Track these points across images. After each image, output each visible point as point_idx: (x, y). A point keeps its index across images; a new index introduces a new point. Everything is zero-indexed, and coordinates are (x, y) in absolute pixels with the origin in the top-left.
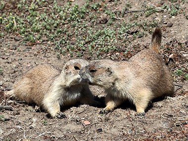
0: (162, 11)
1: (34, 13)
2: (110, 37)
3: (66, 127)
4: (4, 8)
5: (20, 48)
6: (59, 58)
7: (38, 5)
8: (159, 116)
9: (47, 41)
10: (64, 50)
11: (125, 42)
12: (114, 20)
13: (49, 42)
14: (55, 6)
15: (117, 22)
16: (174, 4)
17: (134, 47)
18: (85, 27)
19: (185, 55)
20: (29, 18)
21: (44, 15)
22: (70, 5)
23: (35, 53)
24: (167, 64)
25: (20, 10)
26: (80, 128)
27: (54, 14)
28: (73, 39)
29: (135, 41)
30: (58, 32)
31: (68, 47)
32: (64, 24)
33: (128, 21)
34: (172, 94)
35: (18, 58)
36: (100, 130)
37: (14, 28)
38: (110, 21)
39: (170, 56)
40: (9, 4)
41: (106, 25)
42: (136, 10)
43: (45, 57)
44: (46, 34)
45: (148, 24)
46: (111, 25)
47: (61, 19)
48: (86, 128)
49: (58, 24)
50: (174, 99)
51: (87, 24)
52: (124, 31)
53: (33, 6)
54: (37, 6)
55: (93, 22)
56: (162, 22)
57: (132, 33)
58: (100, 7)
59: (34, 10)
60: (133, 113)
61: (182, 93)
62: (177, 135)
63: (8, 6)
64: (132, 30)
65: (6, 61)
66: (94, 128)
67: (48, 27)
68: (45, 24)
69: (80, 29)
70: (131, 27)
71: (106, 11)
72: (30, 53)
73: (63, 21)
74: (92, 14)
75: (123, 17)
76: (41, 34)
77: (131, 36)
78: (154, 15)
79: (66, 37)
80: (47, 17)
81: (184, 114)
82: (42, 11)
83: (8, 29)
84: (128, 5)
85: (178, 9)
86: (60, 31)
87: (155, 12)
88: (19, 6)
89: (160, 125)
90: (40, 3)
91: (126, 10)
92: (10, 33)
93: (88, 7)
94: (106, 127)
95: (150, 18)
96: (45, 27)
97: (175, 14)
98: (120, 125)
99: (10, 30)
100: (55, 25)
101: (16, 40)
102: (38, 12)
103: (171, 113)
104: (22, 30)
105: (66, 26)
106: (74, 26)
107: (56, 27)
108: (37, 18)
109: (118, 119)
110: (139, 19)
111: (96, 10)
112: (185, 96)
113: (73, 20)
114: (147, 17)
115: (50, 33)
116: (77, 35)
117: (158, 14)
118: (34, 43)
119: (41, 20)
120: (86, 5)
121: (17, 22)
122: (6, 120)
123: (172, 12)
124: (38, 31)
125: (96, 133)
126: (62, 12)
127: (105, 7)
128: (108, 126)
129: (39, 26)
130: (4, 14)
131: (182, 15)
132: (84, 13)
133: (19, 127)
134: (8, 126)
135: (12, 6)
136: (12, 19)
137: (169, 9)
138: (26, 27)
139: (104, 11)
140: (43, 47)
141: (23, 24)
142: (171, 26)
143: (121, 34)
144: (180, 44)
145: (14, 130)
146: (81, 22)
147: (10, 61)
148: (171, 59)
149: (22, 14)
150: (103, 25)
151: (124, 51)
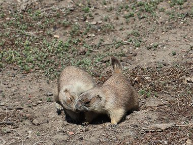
0: (128, 44)
1: (28, 48)
2: (88, 65)
3: (55, 137)
4: (4, 44)
5: (18, 76)
6: (48, 83)
7: (32, 42)
8: (127, 126)
9: (39, 69)
10: (52, 76)
11: (100, 69)
12: (91, 51)
13: (40, 71)
14: (45, 42)
15: (93, 53)
16: (138, 38)
17: (107, 73)
18: (68, 58)
19: (147, 78)
20: (24, 52)
21: (36, 49)
22: (57, 40)
23: (30, 79)
24: (133, 85)
25: (17, 46)
26: (66, 137)
27: (44, 48)
28: (59, 67)
29: (108, 68)
30: (47, 62)
31: (55, 74)
32: (52, 56)
33: (102, 52)
34: (137, 109)
35: (16, 84)
36: (81, 139)
37: (12, 60)
38: (88, 53)
39: (135, 79)
40: (8, 41)
41: (85, 56)
42: (108, 43)
43: (37, 82)
44: (37, 64)
45: (117, 54)
46: (88, 55)
47: (49, 52)
48: (71, 137)
49: (47, 56)
50: (139, 112)
51: (70, 55)
52: (99, 60)
53: (27, 42)
54: (30, 43)
55: (75, 54)
56: (129, 52)
57: (105, 62)
58: (80, 42)
59: (28, 45)
60: (107, 124)
61: (145, 108)
62: (142, 140)
63: (8, 43)
64: (105, 59)
65: (7, 86)
66: (76, 138)
67: (39, 58)
68: (37, 56)
69: (64, 60)
70: (105, 56)
71: (85, 45)
72: (26, 80)
73: (51, 54)
74: (73, 47)
75: (98, 49)
76: (34, 64)
77: (104, 64)
78: (122, 47)
79: (53, 66)
80: (38, 51)
81: (147, 124)
82: (34, 46)
83: (8, 61)
84: (102, 40)
85: (140, 42)
86: (49, 62)
87: (122, 44)
88: (16, 42)
89: (129, 134)
90: (32, 40)
91: (100, 43)
92: (10, 64)
93: (70, 42)
94: (86, 137)
95: (119, 50)
96: (37, 58)
97: (139, 46)
98: (97, 134)
99: (9, 62)
100: (45, 57)
101: (15, 70)
102: (31, 47)
103: (136, 124)
104: (19, 62)
105: (53, 57)
106: (60, 58)
107: (45, 59)
108: (31, 52)
109: (96, 129)
110: (110, 50)
111: (76, 44)
112: (148, 110)
113: (59, 53)
114: (117, 48)
115: (41, 63)
116: (62, 65)
117: (125, 46)
118: (28, 72)
119: (34, 54)
120: (68, 40)
121: (15, 55)
122: (8, 133)
123: (136, 45)
124: (31, 62)
125: (79, 141)
126: (50, 46)
127: (84, 42)
128: (87, 135)
129: (32, 58)
130: (5, 49)
131: (144, 46)
132: (67, 47)
133: (18, 138)
134: (10, 137)
135: (11, 43)
136: (11, 53)
137: (134, 42)
138: (22, 59)
139: (83, 45)
140: (36, 74)
141: (19, 56)
142: (135, 56)
143: (96, 63)
144: (142, 69)
145: (14, 141)
146: (65, 54)
147: (10, 86)
148: (136, 81)
149: (19, 49)
150: (83, 56)
151: (99, 76)
